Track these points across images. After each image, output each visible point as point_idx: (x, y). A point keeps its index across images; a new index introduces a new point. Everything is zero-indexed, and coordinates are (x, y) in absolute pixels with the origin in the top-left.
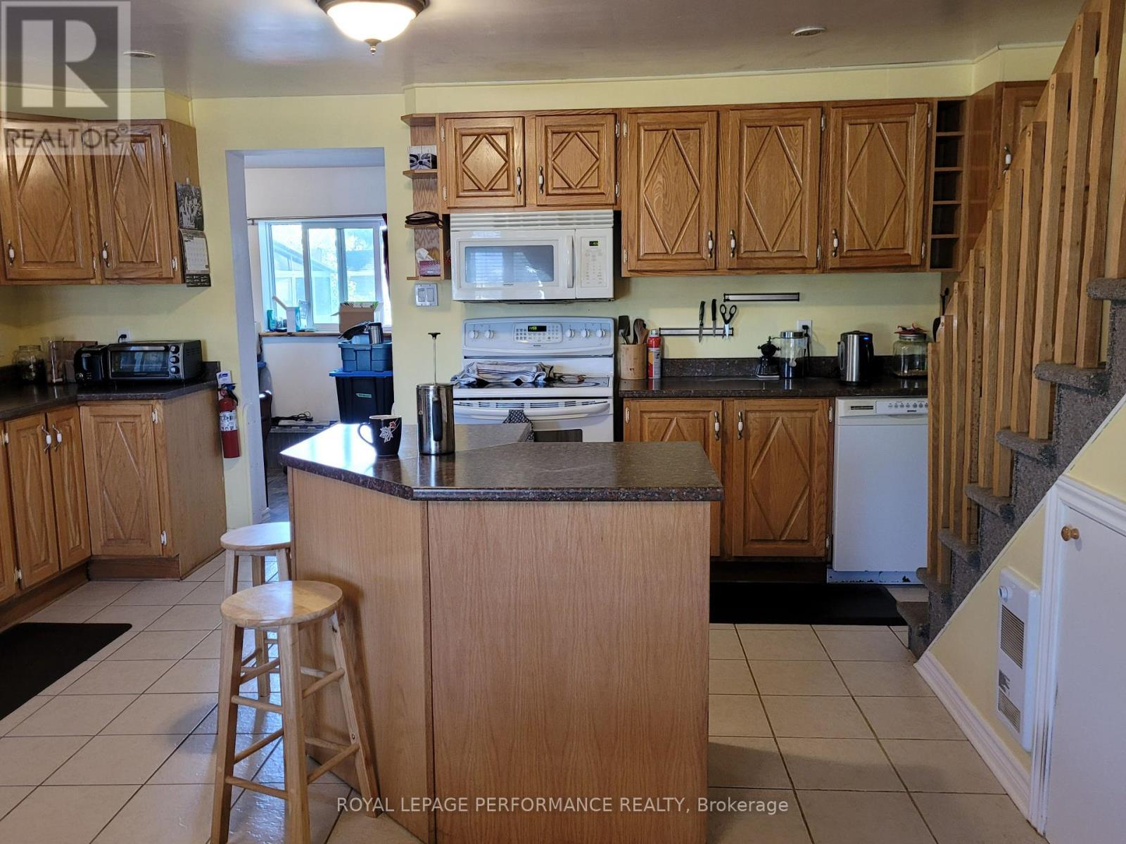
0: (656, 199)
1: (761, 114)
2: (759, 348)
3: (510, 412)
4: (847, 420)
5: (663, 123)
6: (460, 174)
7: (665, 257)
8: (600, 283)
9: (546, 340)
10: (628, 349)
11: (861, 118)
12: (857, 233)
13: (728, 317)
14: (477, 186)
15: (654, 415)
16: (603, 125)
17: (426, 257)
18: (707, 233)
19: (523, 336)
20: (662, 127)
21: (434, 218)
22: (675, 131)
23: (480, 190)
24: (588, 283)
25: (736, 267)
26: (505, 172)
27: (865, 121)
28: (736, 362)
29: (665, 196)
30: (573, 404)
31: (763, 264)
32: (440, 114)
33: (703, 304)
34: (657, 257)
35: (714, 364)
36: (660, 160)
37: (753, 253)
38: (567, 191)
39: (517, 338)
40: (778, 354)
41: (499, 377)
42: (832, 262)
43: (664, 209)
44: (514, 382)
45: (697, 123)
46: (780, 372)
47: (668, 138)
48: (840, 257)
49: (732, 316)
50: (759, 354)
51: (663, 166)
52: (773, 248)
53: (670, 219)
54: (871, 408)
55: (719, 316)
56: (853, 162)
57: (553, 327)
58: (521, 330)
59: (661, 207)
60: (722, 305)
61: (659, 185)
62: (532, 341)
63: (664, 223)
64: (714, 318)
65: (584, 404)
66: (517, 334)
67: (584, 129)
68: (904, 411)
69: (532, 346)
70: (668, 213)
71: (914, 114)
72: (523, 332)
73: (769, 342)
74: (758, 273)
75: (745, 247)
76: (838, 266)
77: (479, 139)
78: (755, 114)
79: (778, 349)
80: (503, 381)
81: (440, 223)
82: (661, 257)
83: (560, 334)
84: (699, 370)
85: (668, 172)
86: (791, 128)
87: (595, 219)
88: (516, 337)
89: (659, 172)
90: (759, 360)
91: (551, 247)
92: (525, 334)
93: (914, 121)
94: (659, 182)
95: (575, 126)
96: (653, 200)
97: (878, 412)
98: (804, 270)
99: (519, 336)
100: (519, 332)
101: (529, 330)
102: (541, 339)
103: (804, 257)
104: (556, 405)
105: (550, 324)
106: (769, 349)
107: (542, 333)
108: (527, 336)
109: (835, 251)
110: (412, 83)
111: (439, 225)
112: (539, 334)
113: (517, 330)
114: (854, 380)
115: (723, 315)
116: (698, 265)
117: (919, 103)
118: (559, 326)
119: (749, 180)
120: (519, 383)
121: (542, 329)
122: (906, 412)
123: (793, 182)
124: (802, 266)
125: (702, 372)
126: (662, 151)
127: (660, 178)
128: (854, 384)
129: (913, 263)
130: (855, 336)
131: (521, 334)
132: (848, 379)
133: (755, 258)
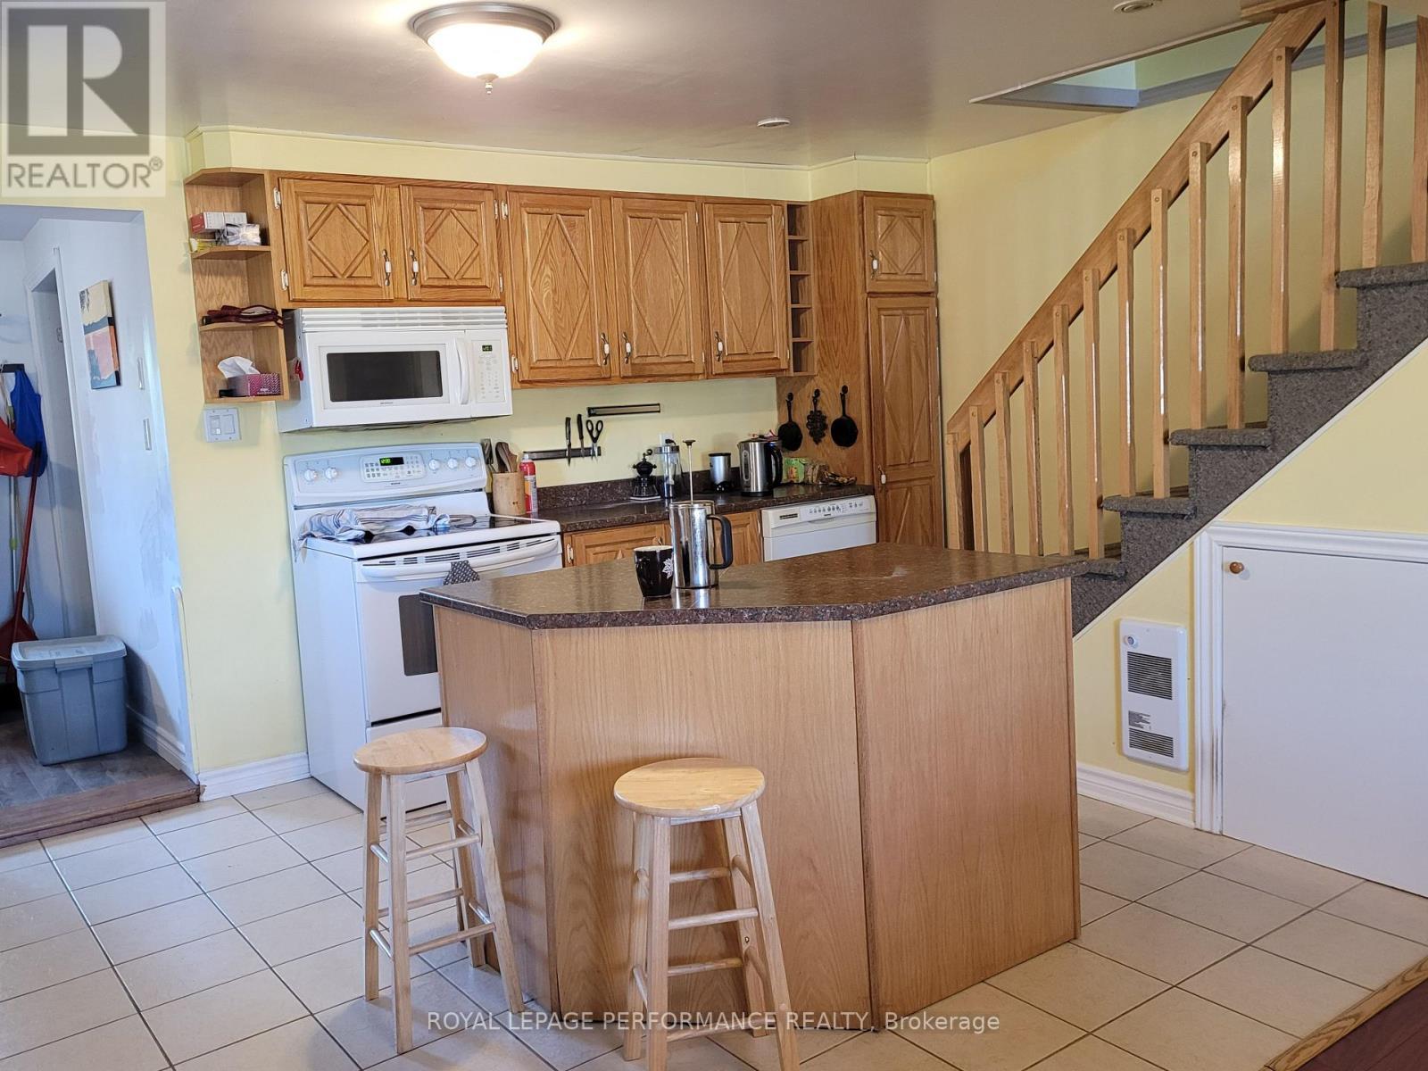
0: (545, 296)
1: (642, 204)
2: (634, 467)
3: (453, 565)
4: (777, 531)
5: (547, 206)
6: (306, 257)
7: (558, 364)
8: (497, 397)
9: (405, 476)
10: (508, 478)
11: (729, 216)
12: (736, 337)
13: (595, 435)
14: (331, 272)
15: (598, 549)
16: (480, 203)
17: (250, 369)
18: (600, 337)
19: (375, 472)
20: (545, 210)
21: (272, 315)
22: (560, 216)
23: (334, 276)
24: (484, 397)
25: (630, 374)
26: (366, 255)
27: (733, 219)
28: (609, 485)
29: (555, 291)
30: (516, 547)
31: (656, 370)
32: (271, 171)
33: (568, 420)
34: (549, 364)
35: (588, 490)
36: (546, 249)
37: (644, 358)
38: (443, 283)
39: (369, 476)
40: (654, 473)
41: (383, 527)
42: (718, 367)
43: (555, 308)
44: (401, 531)
45: (581, 208)
46: (661, 493)
47: (552, 224)
48: (724, 362)
49: (599, 432)
50: (633, 474)
51: (550, 257)
52: (663, 353)
53: (561, 319)
54: (795, 515)
55: (586, 433)
56: (727, 261)
57: (411, 458)
58: (372, 464)
59: (551, 304)
60: (588, 421)
61: (547, 279)
62: (393, 478)
63: (555, 324)
64: (581, 437)
65: (529, 545)
66: (368, 471)
67: (459, 206)
68: (821, 515)
69: (389, 484)
70: (559, 312)
71: (771, 215)
72: (375, 467)
73: (644, 459)
74: (649, 382)
75: (638, 351)
76: (722, 371)
77: (329, 210)
78: (637, 204)
79: (655, 467)
80: (386, 531)
81: (280, 321)
82: (553, 364)
83: (421, 466)
84: (573, 499)
85: (556, 263)
86: (670, 221)
87: (485, 318)
88: (366, 473)
89: (547, 263)
90: (635, 481)
91: (437, 354)
92: (378, 469)
93: (771, 222)
94: (547, 276)
95: (448, 201)
96: (542, 296)
97: (804, 520)
98: (691, 376)
99: (371, 473)
100: (370, 468)
101: (382, 464)
102: (400, 475)
103: (691, 362)
104: (497, 550)
105: (409, 455)
106: (644, 468)
107: (399, 466)
108: (381, 471)
109: (719, 355)
110: (227, 124)
111: (279, 324)
112: (396, 469)
113: (367, 465)
114: (760, 490)
115: (591, 432)
116: (593, 373)
117: (775, 205)
118: (419, 456)
119: (635, 276)
120: (409, 531)
121: (397, 461)
122: (823, 517)
123: (676, 281)
124: (691, 372)
125: (575, 500)
126: (547, 238)
127: (548, 271)
128: (760, 495)
129: (782, 367)
130: (757, 444)
131: (373, 470)
132: (753, 489)
133: (647, 364)
